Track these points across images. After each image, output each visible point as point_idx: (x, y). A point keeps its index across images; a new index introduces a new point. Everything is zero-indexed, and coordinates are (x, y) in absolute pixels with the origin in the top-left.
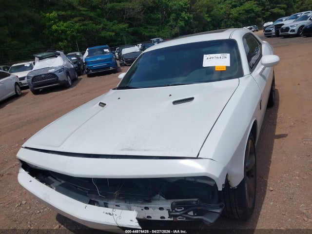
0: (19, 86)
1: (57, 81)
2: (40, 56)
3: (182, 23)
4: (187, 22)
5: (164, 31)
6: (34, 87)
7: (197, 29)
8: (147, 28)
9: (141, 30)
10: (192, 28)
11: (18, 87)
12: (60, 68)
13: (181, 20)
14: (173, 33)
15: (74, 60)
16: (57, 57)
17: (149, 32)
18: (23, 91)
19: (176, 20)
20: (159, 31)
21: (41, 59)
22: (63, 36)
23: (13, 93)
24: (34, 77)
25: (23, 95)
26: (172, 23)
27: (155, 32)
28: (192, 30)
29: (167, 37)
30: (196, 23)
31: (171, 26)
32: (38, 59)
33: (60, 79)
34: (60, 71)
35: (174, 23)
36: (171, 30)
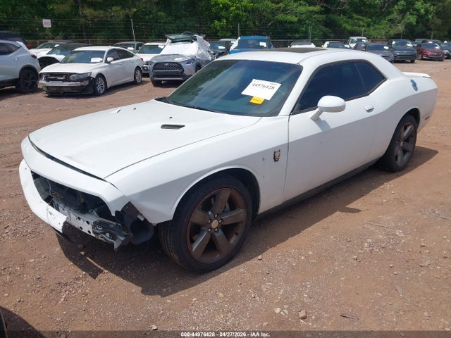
0: (141, 71)
1: (182, 74)
2: (173, 37)
3: (412, 19)
4: (421, 18)
5: (377, 26)
6: (154, 76)
7: (436, 32)
8: (351, 17)
9: (341, 19)
10: (430, 30)
11: (139, 72)
12: (189, 58)
13: (411, 14)
14: (392, 32)
15: (221, 50)
16: (192, 42)
17: (353, 25)
18: (144, 79)
19: (402, 12)
20: (369, 25)
21: (174, 41)
22: (223, 13)
23: (131, 79)
24: (157, 64)
25: (142, 83)
26: (395, 15)
27: (364, 26)
28: (428, 32)
29: (379, 37)
30: (439, 22)
31: (391, 21)
32: (170, 41)
33: (186, 72)
34: (188, 62)
35: (399, 17)
36: (390, 27)
